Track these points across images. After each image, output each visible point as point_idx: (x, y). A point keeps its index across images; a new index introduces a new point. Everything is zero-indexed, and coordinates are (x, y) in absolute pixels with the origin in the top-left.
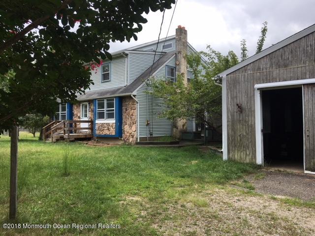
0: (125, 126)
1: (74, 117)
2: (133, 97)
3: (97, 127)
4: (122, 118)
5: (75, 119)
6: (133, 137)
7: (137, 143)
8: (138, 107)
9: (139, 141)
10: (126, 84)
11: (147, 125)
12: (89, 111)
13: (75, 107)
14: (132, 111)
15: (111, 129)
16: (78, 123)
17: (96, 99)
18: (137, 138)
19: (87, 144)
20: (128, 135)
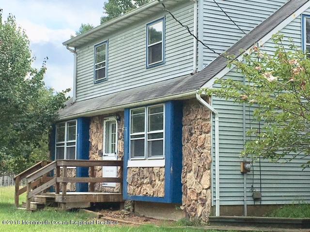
0: (189, 175)
1: (91, 152)
2: (202, 101)
3: (129, 176)
4: (181, 155)
5: (94, 157)
6: (203, 204)
7: (213, 221)
8: (217, 124)
9: (217, 214)
10: (194, 68)
11: (243, 173)
12: (119, 139)
13: (93, 128)
14: (203, 136)
15: (157, 181)
16: (98, 168)
17: (129, 108)
18: (213, 207)
19: (100, 217)
20: (194, 197)
